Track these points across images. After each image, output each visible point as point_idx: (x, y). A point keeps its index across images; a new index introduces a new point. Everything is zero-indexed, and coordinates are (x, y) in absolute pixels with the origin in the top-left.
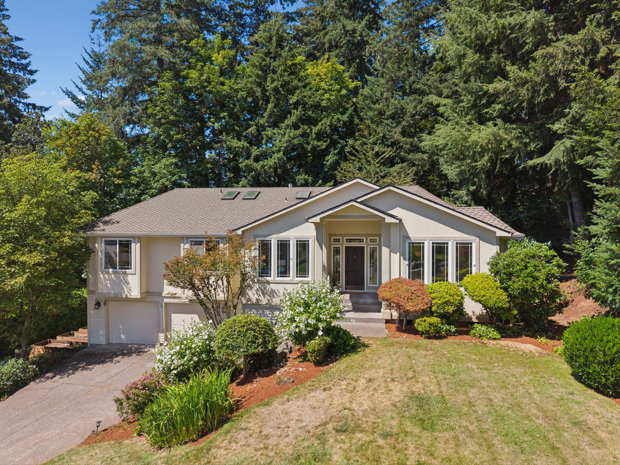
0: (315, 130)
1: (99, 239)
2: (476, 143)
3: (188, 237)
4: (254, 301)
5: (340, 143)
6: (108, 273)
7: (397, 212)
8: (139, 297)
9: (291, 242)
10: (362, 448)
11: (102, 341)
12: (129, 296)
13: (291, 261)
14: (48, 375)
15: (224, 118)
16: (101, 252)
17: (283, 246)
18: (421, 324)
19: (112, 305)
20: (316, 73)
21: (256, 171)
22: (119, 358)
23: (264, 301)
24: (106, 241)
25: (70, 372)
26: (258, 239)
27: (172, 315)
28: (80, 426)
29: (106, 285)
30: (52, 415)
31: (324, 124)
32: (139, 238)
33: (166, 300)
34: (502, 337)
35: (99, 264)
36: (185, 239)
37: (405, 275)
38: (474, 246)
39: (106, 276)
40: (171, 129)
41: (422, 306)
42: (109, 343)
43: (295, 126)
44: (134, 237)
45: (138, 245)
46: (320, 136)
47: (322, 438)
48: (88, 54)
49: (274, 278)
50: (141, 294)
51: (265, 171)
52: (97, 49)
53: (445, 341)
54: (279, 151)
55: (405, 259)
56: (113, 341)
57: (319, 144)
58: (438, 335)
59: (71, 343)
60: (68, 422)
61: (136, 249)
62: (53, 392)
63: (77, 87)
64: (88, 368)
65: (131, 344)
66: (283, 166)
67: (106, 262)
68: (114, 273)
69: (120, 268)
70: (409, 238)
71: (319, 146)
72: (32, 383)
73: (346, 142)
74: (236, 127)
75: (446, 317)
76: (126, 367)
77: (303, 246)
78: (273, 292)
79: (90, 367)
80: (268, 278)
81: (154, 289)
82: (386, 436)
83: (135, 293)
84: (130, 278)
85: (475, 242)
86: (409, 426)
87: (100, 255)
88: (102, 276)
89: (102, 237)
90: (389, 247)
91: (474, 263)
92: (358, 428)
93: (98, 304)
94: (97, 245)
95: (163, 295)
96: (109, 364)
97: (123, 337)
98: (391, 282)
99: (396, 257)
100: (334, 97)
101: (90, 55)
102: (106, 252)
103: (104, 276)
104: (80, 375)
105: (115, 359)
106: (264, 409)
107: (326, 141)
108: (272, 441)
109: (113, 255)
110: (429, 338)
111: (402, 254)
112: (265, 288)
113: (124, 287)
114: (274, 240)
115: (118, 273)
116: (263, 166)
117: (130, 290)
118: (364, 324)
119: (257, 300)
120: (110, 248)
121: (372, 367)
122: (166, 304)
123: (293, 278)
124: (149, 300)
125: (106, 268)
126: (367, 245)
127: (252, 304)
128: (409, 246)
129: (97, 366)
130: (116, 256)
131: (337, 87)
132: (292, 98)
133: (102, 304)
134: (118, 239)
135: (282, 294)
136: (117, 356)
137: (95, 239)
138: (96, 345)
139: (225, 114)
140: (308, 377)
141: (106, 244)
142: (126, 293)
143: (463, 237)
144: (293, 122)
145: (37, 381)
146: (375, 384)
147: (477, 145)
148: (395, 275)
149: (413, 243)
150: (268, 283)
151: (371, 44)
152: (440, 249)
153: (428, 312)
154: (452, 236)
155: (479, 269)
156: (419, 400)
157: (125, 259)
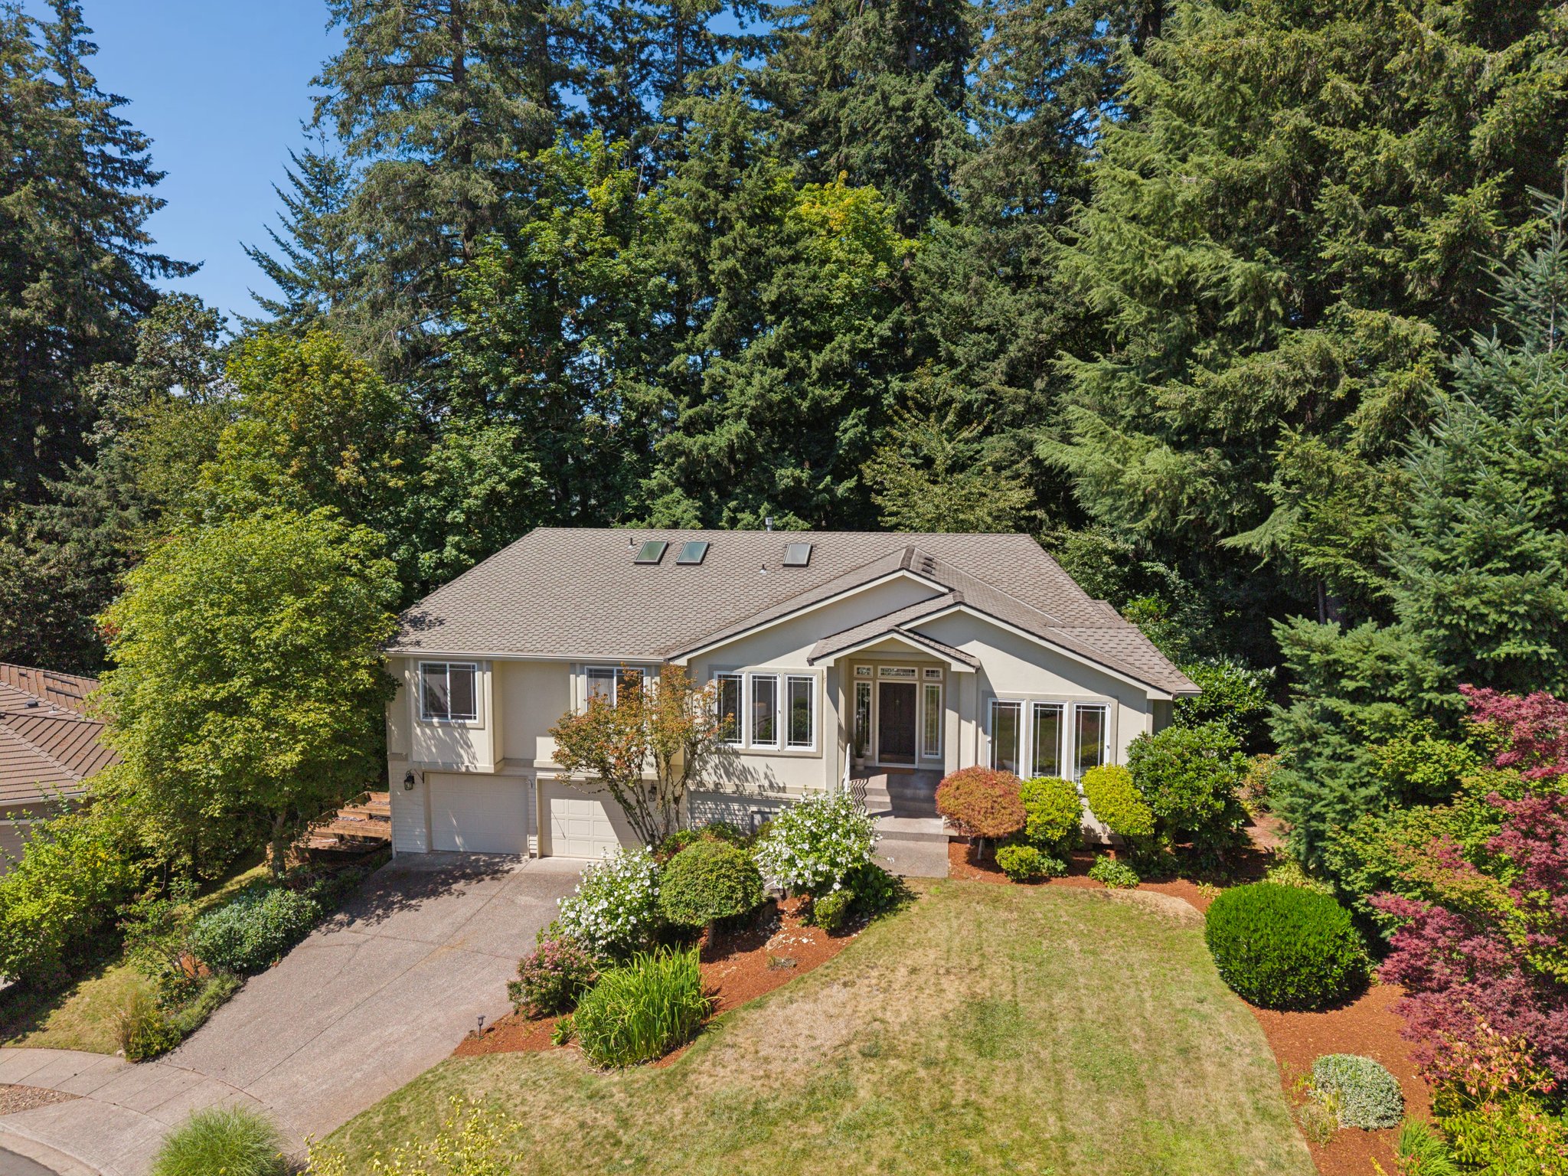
0: (818, 360)
1: (412, 663)
2: (1134, 486)
3: (583, 664)
4: (711, 786)
5: (871, 385)
6: (430, 725)
7: (976, 649)
8: (492, 771)
9: (779, 680)
10: (896, 1081)
11: (421, 846)
12: (472, 769)
13: (779, 716)
14: (339, 917)
15: (617, 333)
16: (417, 686)
17: (764, 688)
18: (1008, 856)
19: (433, 780)
20: (819, 218)
21: (687, 454)
22: (460, 885)
23: (729, 788)
24: (424, 666)
25: (380, 912)
26: (716, 673)
27: (553, 801)
28: (440, 1020)
29: (429, 748)
30: (382, 998)
31: (839, 349)
32: (489, 664)
33: (540, 775)
34: (1142, 880)
35: (414, 711)
36: (578, 667)
37: (985, 762)
38: (1108, 712)
39: (428, 731)
40: (502, 362)
41: (1008, 827)
42: (431, 851)
43: (775, 358)
44: (479, 661)
45: (488, 675)
46: (828, 375)
47: (842, 1064)
48: (299, 163)
49: (748, 745)
50: (496, 764)
51: (708, 456)
52: (318, 152)
53: (1044, 888)
54: (738, 416)
55: (985, 732)
56: (440, 846)
57: (826, 393)
58: (1033, 877)
59: (341, 838)
60: (417, 1012)
61: (483, 683)
62: (362, 952)
63: (278, 241)
64: (410, 906)
65: (474, 854)
66: (747, 447)
67: (425, 706)
68: (441, 725)
69: (453, 717)
70: (993, 695)
71: (825, 399)
72: (314, 932)
73: (887, 383)
74: (644, 356)
75: (1049, 848)
76: (481, 904)
77: (800, 691)
78: (745, 771)
79: (413, 902)
80: (736, 746)
81: (516, 753)
82: (929, 1064)
83: (484, 762)
84: (472, 735)
85: (1110, 706)
86: (962, 1050)
87: (416, 693)
88: (418, 730)
89: (417, 658)
90: (957, 710)
91: (1107, 742)
92: (893, 1051)
93: (410, 779)
94: (407, 674)
95: (536, 765)
96: (446, 897)
97: (458, 840)
98: (959, 774)
99: (969, 728)
100: (859, 281)
101: (303, 167)
102: (425, 687)
103: (424, 733)
104: (398, 919)
105: (454, 886)
106: (756, 1014)
107: (839, 388)
108: (775, 1067)
109: (439, 692)
110: (1020, 881)
111: (981, 724)
112: (731, 765)
113: (462, 752)
114: (746, 677)
115: (449, 725)
116: (705, 447)
117: (474, 757)
118: (911, 844)
119: (717, 785)
120: (433, 680)
121: (919, 944)
122: (540, 781)
123: (783, 746)
124: (506, 773)
125: (425, 716)
126: (922, 681)
127: (707, 792)
128: (994, 709)
129: (425, 901)
130: (445, 694)
131: (868, 258)
132: (766, 290)
133: (417, 779)
134: (448, 664)
135: (762, 776)
136: (456, 880)
137: (403, 661)
138: (410, 854)
139: (620, 325)
140: (819, 958)
141: (425, 672)
142: (467, 763)
143: (1089, 696)
144: (769, 349)
145: (323, 929)
146: (920, 979)
147: (1136, 490)
148: (968, 763)
149: (1000, 704)
150: (737, 754)
151: (947, 138)
152: (1048, 717)
153: (1019, 838)
154: (1069, 694)
155: (1116, 753)
156: (981, 1009)
157: (464, 705)
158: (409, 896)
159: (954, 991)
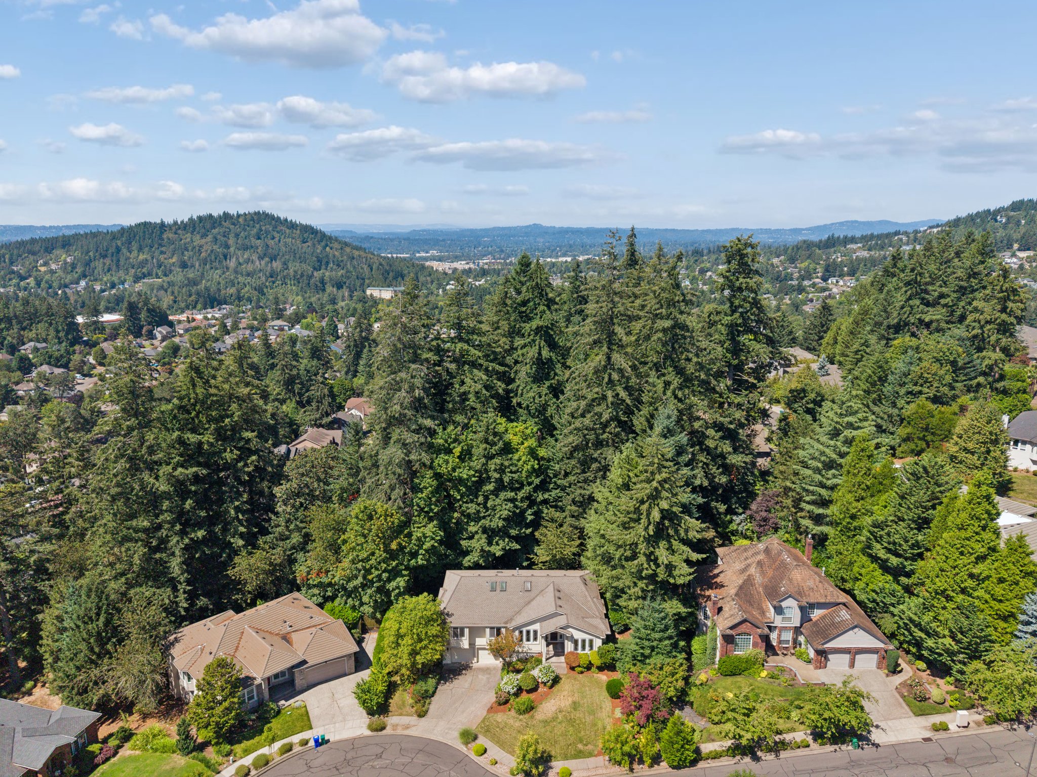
3: (488, 627)
6: (455, 639)
7: (570, 630)
8: (468, 648)
9: (531, 630)
10: (564, 716)
11: (448, 661)
12: (464, 648)
13: (531, 637)
14: (442, 682)
16: (452, 632)
17: (528, 632)
18: (577, 669)
22: (464, 672)
23: (520, 650)
24: (453, 627)
25: (450, 680)
26: (518, 630)
27: (480, 652)
30: (465, 701)
33: (477, 647)
34: (601, 672)
37: (573, 649)
38: (594, 640)
39: (454, 641)
41: (577, 663)
42: (452, 663)
44: (466, 627)
45: (468, 629)
47: (556, 714)
49: (525, 642)
50: (469, 646)
53: (583, 675)
55: (572, 644)
56: (454, 661)
58: (582, 673)
60: (473, 703)
61: (467, 631)
62: (453, 690)
64: (456, 678)
65: (462, 663)
67: (454, 636)
68: (457, 639)
69: (460, 637)
70: (574, 638)
72: (439, 687)
75: (584, 666)
76: (472, 678)
77: (535, 632)
78: (524, 647)
80: (522, 643)
81: (473, 643)
82: (569, 713)
83: (467, 646)
84: (464, 641)
86: (573, 711)
90: (567, 640)
91: (594, 646)
92: (563, 711)
94: (450, 629)
95: (476, 645)
96: (463, 675)
97: (456, 659)
98: (568, 652)
99: (569, 644)
104: (456, 682)
106: (541, 704)
108: (547, 714)
109: (456, 633)
110: (579, 674)
111: (572, 642)
112: (521, 646)
113: (461, 644)
114: (524, 630)
115: (459, 639)
117: (464, 645)
118: (559, 664)
119: (518, 650)
120: (455, 631)
121: (564, 690)
123: (532, 642)
128: (574, 640)
129: (459, 677)
130: (458, 633)
133: (450, 649)
134: (459, 627)
135: (527, 648)
136: (462, 670)
138: (447, 664)
140: (548, 694)
141: (453, 629)
142: (462, 646)
143: (591, 637)
145: (441, 685)
146: (565, 698)
148: (569, 649)
152: (584, 641)
153: (579, 666)
154: (587, 637)
155: (595, 648)
156: (574, 703)
157: (462, 635)
158: (455, 676)
159: (570, 699)
